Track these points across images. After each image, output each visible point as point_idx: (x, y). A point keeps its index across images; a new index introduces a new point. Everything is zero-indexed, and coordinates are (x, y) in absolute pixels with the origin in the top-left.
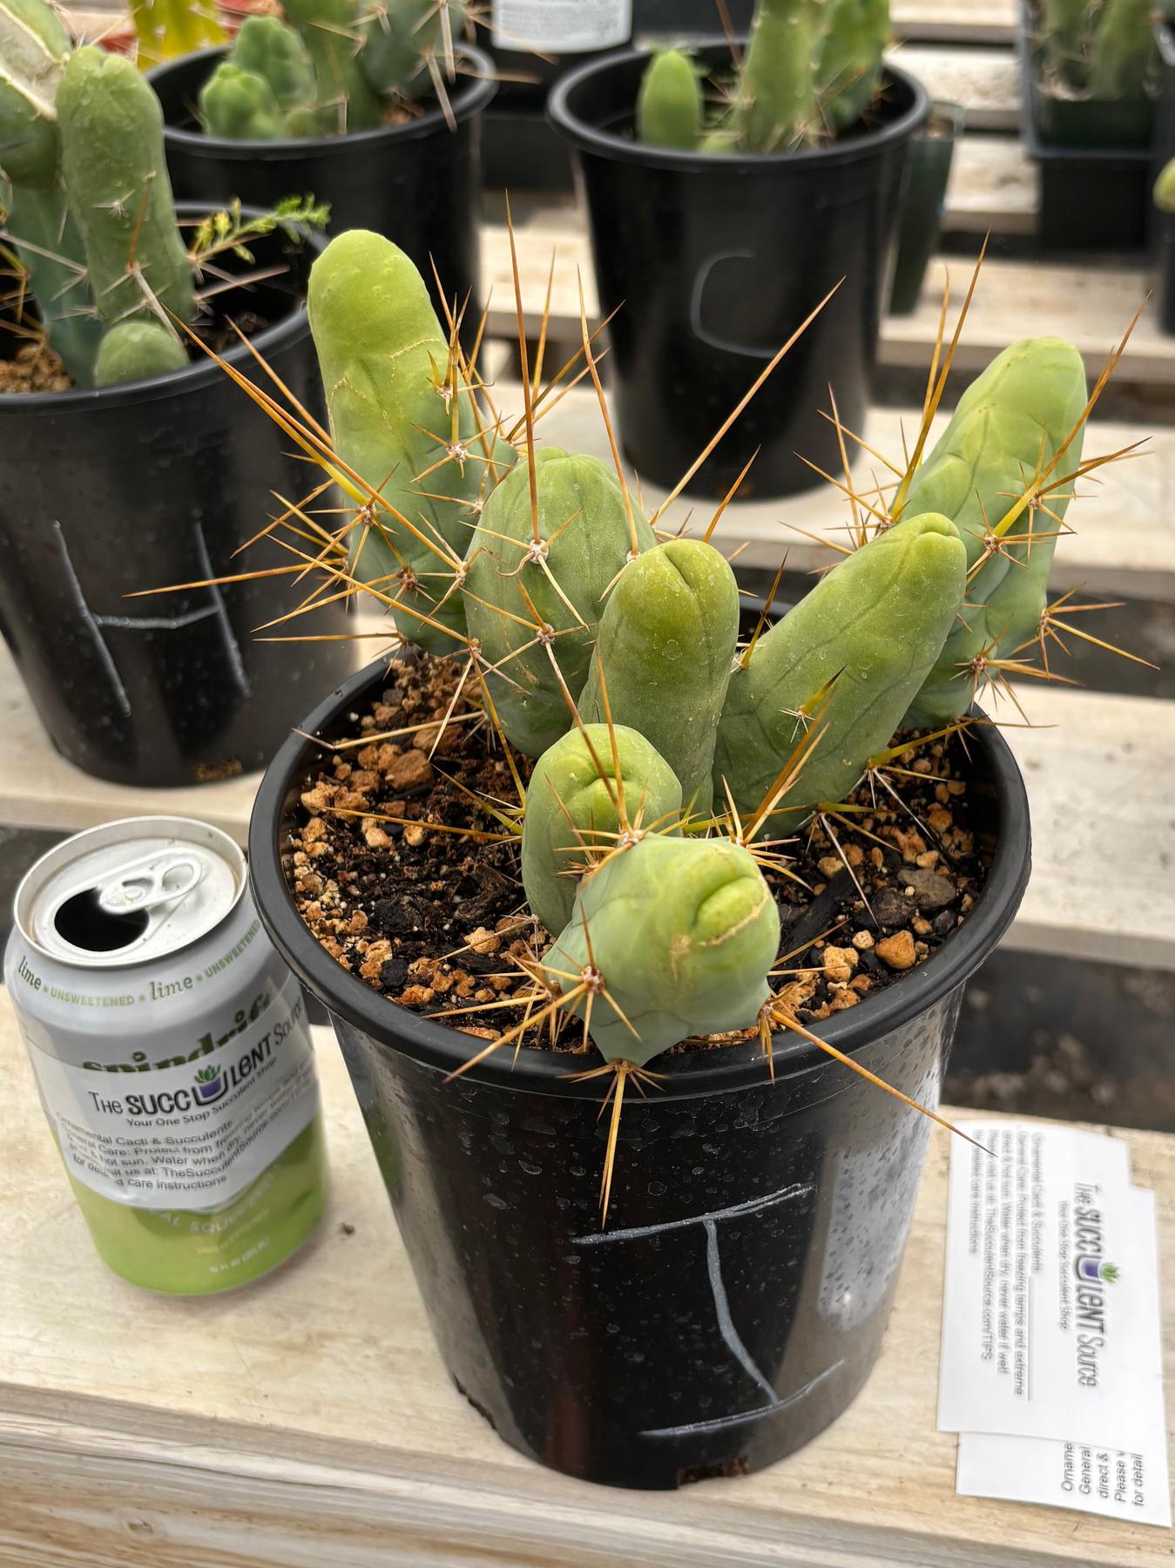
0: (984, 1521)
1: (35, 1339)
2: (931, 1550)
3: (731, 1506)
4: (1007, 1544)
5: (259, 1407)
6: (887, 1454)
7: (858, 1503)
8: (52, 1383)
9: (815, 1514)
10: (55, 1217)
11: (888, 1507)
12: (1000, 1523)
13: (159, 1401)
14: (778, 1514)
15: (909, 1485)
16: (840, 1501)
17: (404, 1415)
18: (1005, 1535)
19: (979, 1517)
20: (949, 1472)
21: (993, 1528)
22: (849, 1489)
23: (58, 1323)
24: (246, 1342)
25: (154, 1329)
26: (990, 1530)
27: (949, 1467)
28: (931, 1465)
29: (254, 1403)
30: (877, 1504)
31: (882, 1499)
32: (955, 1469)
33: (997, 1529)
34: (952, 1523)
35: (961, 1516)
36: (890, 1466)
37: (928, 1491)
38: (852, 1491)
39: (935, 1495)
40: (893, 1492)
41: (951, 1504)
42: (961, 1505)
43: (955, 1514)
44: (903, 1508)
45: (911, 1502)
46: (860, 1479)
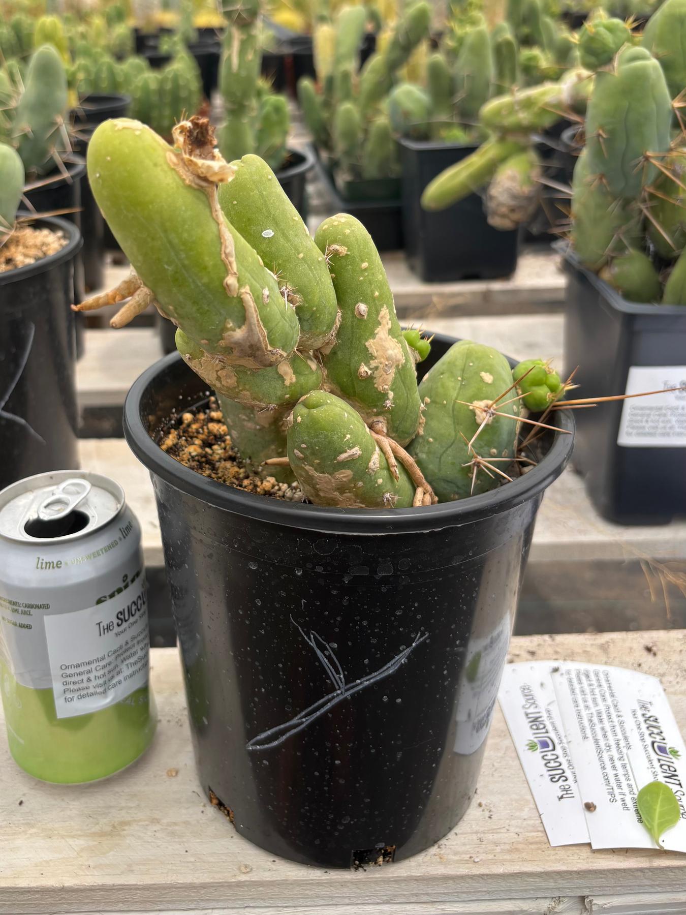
0: (571, 858)
2: (544, 884)
3: (415, 880)
4: (591, 868)
6: (498, 831)
7: (493, 862)
11: (512, 861)
12: (581, 857)
13: (22, 883)
14: (446, 878)
15: (520, 846)
16: (483, 863)
17: (191, 862)
18: (587, 863)
19: (568, 856)
20: (540, 834)
21: (579, 861)
22: (484, 854)
24: (73, 837)
26: (578, 863)
27: (541, 831)
28: (527, 832)
29: (88, 873)
30: (505, 860)
31: (507, 857)
32: (545, 831)
33: (582, 861)
34: (555, 863)
35: (558, 857)
36: (505, 837)
37: (532, 847)
38: (487, 855)
39: (538, 849)
40: (512, 852)
41: (549, 852)
42: (557, 852)
43: (553, 858)
44: (521, 860)
45: (524, 855)
46: (490, 848)
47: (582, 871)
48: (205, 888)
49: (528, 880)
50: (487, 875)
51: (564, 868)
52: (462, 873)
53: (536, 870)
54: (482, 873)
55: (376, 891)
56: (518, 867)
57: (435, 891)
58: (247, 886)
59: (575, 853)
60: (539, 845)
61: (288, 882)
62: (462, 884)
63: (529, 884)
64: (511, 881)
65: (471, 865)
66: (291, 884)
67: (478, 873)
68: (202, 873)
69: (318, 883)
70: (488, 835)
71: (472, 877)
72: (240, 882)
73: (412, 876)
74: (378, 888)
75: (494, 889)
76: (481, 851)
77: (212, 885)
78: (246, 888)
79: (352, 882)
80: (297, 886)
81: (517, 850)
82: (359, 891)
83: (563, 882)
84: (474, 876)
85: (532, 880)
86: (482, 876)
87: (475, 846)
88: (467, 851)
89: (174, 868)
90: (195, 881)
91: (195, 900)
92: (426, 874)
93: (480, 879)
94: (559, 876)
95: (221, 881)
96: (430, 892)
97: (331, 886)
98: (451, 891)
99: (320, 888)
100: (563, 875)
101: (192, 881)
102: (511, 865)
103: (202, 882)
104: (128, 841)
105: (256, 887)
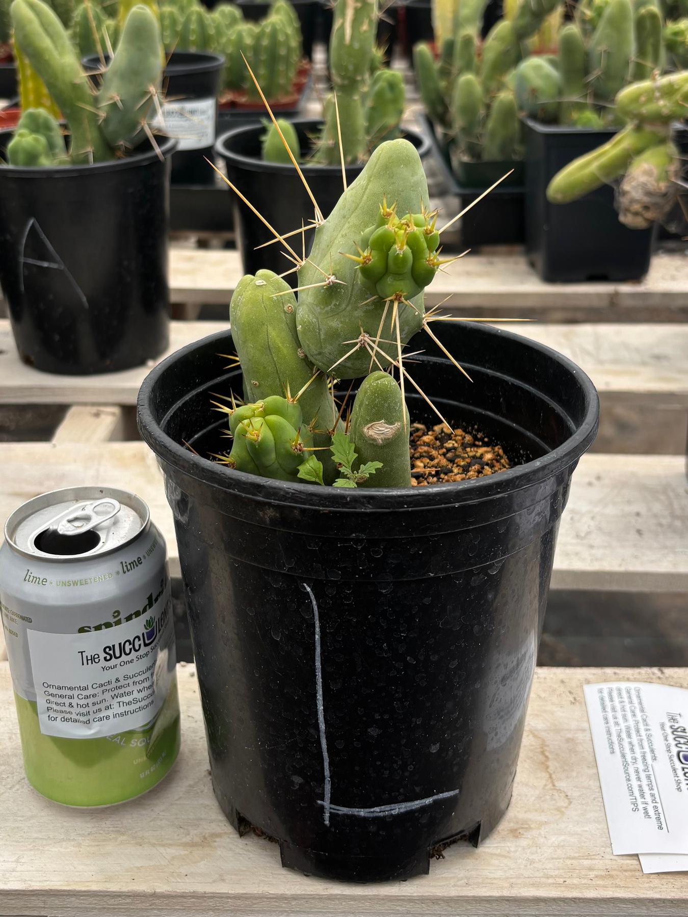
0: (665, 886)
1: (17, 861)
2: (636, 911)
3: (508, 900)
4: (684, 897)
5: (183, 882)
6: (593, 857)
7: (588, 887)
8: (36, 886)
9: (562, 896)
10: (10, 788)
11: (605, 887)
12: (676, 887)
13: (113, 887)
14: (537, 900)
15: (613, 873)
16: (576, 887)
17: (283, 874)
18: (682, 893)
19: (663, 885)
20: (635, 862)
21: (673, 890)
22: (578, 879)
23: (31, 850)
24: (163, 846)
25: (97, 846)
26: (671, 891)
29: (179, 880)
30: (599, 886)
31: (600, 882)
33: (676, 890)
34: (648, 891)
35: (652, 885)
36: (599, 864)
37: (626, 874)
38: (580, 880)
39: (632, 876)
40: (605, 877)
41: (643, 880)
42: (651, 880)
43: (647, 885)
44: (614, 886)
45: (618, 882)
46: (583, 873)
47: (675, 900)
48: (295, 899)
49: (620, 906)
50: (580, 899)
51: (657, 896)
52: (554, 896)
53: (629, 896)
54: (574, 896)
55: (467, 910)
56: (611, 893)
57: (526, 913)
58: (339, 899)
59: (669, 882)
60: (634, 873)
61: (380, 897)
62: (554, 907)
63: (621, 910)
64: (602, 906)
65: (563, 889)
66: (383, 899)
67: (570, 896)
68: (293, 885)
69: (409, 899)
70: (583, 861)
71: (564, 900)
72: (332, 895)
73: (503, 897)
74: (470, 907)
75: (585, 913)
76: (575, 875)
77: (303, 897)
78: (337, 902)
79: (443, 900)
80: (388, 901)
81: (612, 876)
82: (450, 908)
83: (657, 910)
84: (566, 899)
85: (624, 906)
86: (574, 900)
87: (568, 871)
88: (561, 875)
89: (266, 879)
90: (287, 893)
91: (286, 911)
92: (519, 895)
93: (573, 903)
94: (652, 904)
95: (312, 893)
96: (521, 913)
97: (422, 903)
98: (543, 913)
99: (411, 904)
100: (656, 902)
101: (283, 892)
102: (605, 890)
103: (294, 893)
104: (219, 853)
105: (347, 900)
